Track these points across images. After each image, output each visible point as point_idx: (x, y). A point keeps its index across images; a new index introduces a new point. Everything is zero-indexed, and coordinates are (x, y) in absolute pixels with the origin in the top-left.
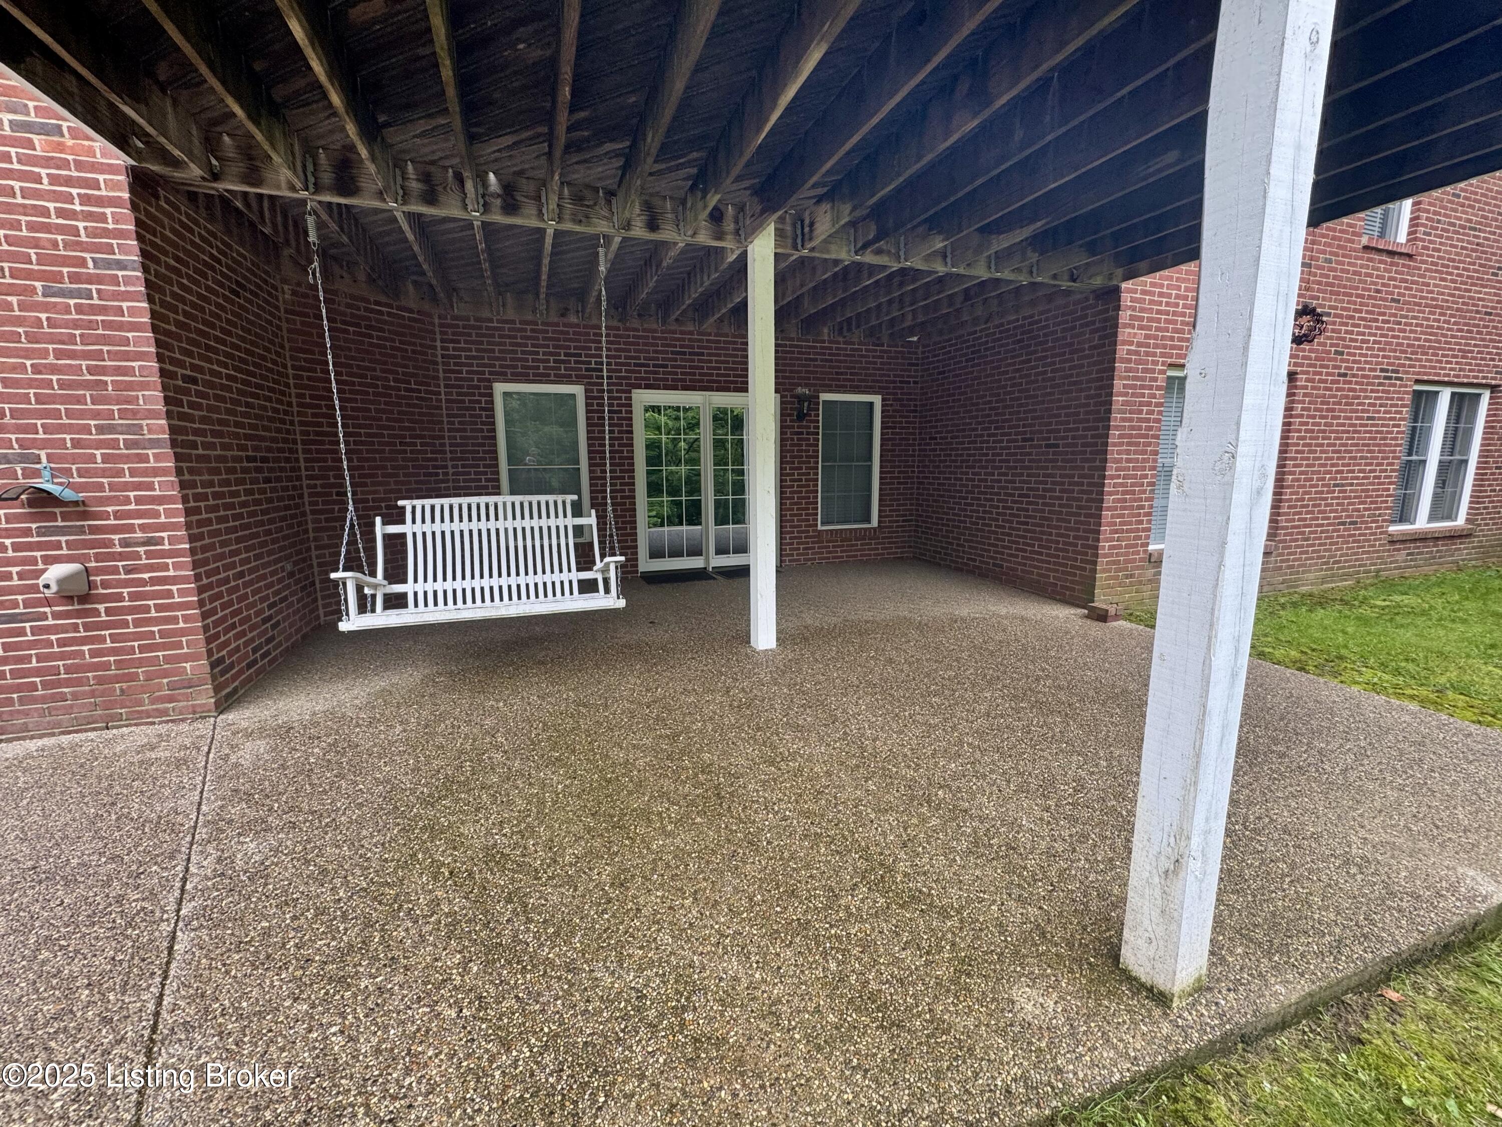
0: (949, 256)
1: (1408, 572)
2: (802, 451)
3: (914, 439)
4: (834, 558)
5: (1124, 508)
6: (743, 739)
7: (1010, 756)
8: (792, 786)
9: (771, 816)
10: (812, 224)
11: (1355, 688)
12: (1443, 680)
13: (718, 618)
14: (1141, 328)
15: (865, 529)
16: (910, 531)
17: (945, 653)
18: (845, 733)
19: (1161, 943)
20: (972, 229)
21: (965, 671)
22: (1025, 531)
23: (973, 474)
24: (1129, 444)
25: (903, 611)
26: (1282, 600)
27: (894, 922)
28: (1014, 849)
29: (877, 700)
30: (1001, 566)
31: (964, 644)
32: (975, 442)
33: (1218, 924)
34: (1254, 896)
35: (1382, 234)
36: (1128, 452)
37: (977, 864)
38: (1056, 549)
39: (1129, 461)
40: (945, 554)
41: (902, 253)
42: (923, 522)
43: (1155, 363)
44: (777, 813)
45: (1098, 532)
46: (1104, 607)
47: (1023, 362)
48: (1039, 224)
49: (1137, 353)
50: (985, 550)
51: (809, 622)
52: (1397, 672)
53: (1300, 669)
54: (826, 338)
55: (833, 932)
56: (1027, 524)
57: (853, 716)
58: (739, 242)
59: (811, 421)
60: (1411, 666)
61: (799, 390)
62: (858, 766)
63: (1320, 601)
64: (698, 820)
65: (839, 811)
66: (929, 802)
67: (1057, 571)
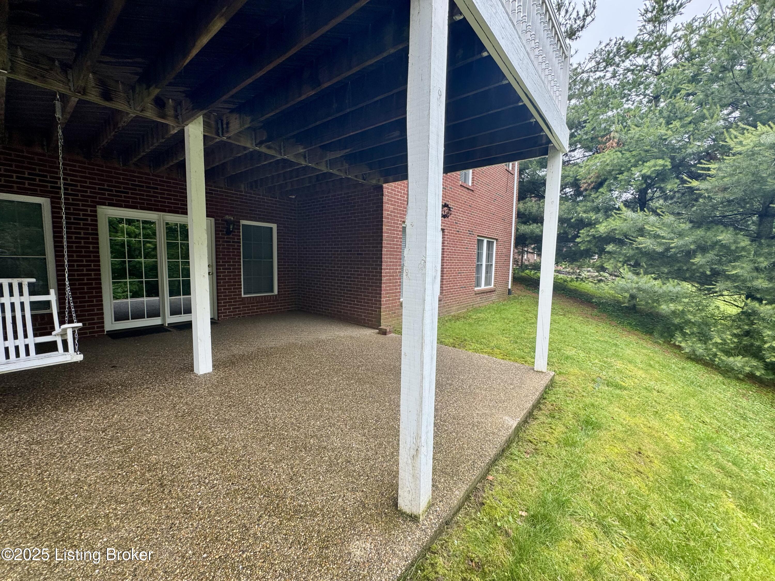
0: (307, 158)
1: (481, 305)
2: (229, 252)
3: (296, 248)
4: (252, 312)
5: (390, 283)
6: (184, 439)
7: (347, 410)
8: (220, 462)
9: (203, 487)
10: (228, 124)
11: (470, 351)
12: (493, 344)
13: (171, 357)
14: (392, 205)
15: (270, 296)
16: (296, 296)
17: (314, 360)
18: (257, 418)
19: (414, 491)
20: (318, 145)
21: (324, 368)
22: (350, 294)
23: (325, 266)
24: (390, 255)
25: (292, 340)
26: (446, 319)
27: (285, 531)
28: (349, 462)
29: (276, 393)
30: (341, 312)
31: (324, 354)
32: (326, 251)
33: (434, 470)
34: (446, 452)
35: (465, 182)
36: (390, 258)
37: (331, 477)
38: (364, 302)
39: (391, 262)
40: (314, 307)
41: (282, 151)
42: (302, 291)
43: (398, 220)
44: (207, 484)
45: (381, 294)
46: (385, 328)
47: (345, 214)
48: (347, 150)
49: (391, 215)
50: (333, 304)
51: (236, 352)
52: (481, 343)
53: (454, 347)
54: (243, 190)
55: (244, 556)
56: (351, 291)
57: (262, 406)
58: (178, 123)
59: (236, 235)
60: (484, 340)
61: (227, 217)
62: (264, 437)
63: (457, 318)
64: (143, 509)
65: (251, 470)
66: (305, 448)
67: (365, 313)
